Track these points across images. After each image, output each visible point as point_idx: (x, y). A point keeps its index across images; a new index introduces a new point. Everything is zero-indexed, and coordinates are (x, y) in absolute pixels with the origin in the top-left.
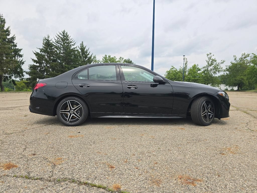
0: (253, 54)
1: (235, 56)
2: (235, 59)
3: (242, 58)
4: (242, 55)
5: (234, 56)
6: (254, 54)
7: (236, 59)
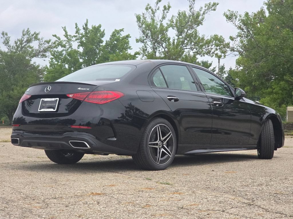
0: (55, 36)
1: (6, 34)
2: (6, 43)
3: (21, 42)
4: (24, 35)
5: (3, 34)
6: (57, 36)
7: (8, 42)
